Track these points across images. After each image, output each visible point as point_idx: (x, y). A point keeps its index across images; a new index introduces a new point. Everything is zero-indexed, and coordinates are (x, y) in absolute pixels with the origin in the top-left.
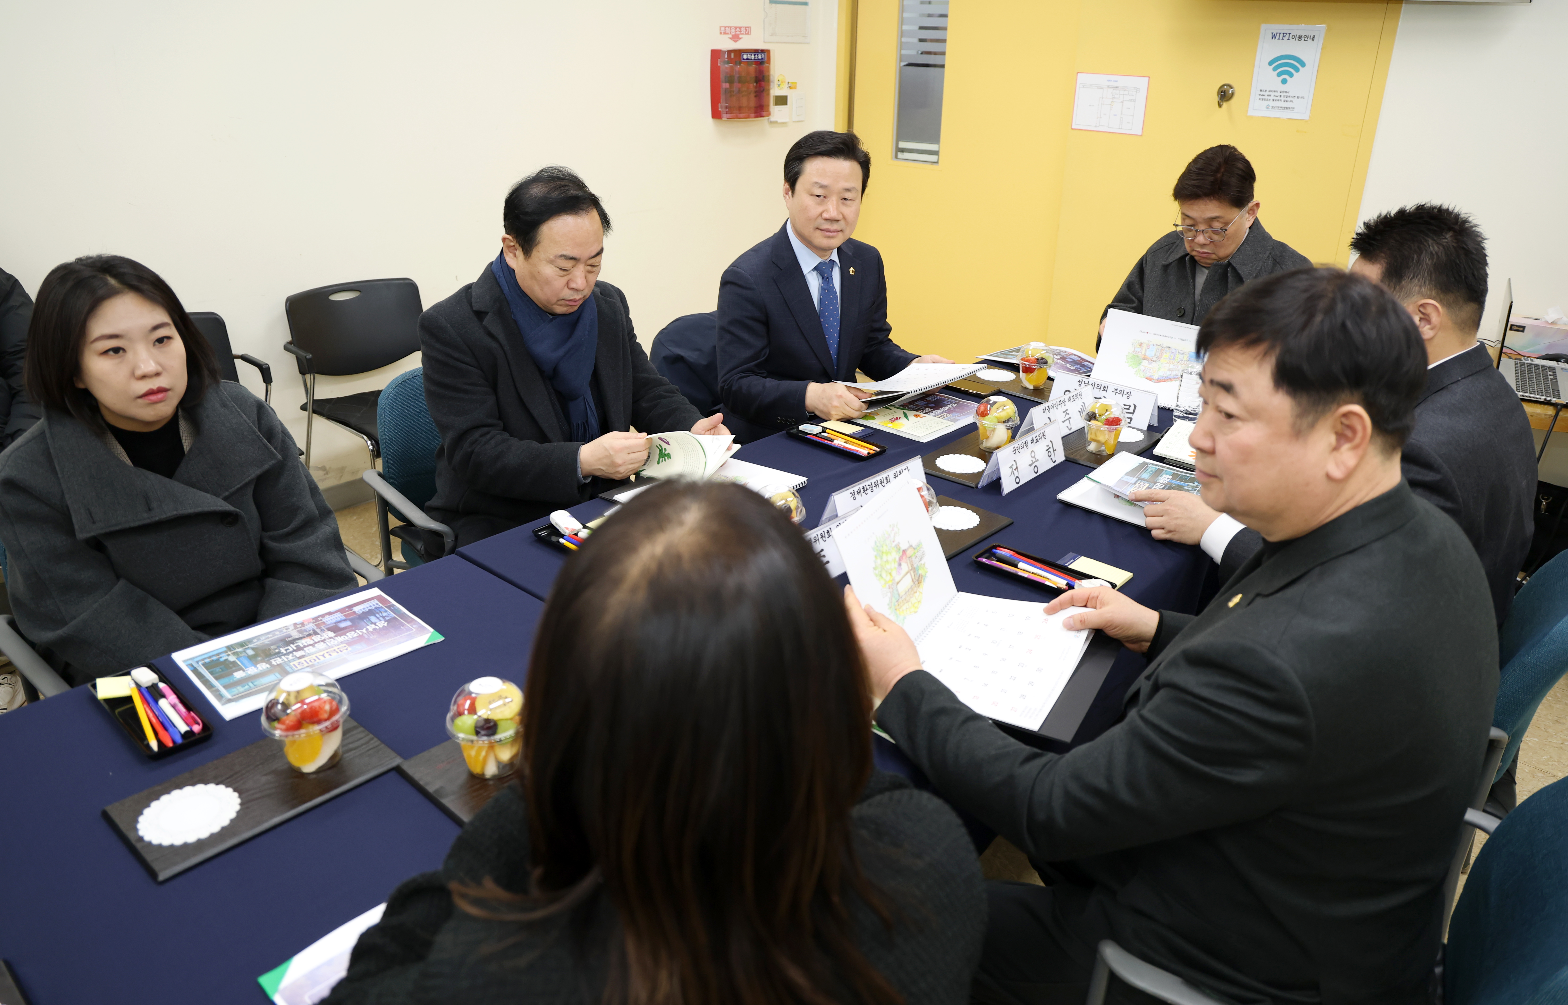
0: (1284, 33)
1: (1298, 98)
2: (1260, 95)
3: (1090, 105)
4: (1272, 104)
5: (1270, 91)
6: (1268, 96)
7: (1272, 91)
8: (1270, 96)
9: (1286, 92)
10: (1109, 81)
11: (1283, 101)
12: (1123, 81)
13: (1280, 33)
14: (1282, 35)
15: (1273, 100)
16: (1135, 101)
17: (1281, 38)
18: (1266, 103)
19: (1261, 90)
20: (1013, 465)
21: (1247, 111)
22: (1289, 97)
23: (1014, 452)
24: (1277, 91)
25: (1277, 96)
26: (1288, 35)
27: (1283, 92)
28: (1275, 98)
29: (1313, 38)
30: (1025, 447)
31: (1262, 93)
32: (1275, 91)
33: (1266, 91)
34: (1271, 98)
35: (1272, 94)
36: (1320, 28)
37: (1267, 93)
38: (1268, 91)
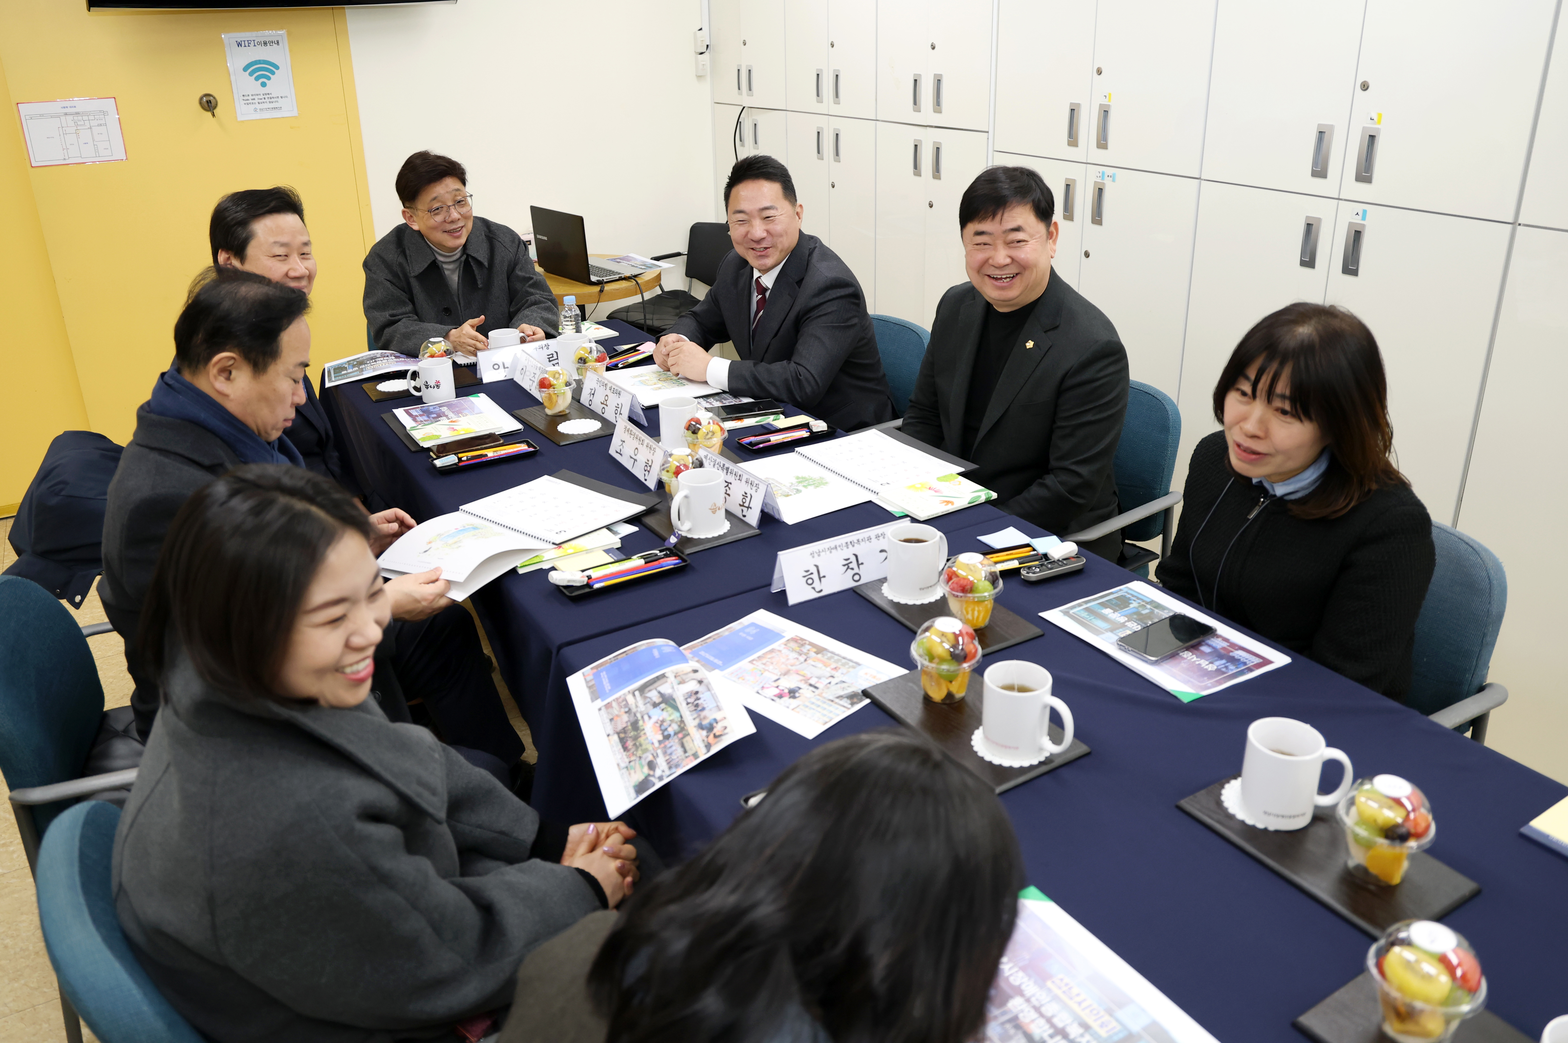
0: (248, 41)
1: (282, 97)
2: (244, 100)
3: (47, 138)
4: (259, 106)
5: (252, 95)
6: (252, 99)
7: (255, 95)
8: (254, 99)
9: (269, 94)
10: (64, 107)
11: (268, 102)
12: (83, 106)
13: (244, 41)
14: (246, 42)
15: (259, 103)
16: (105, 124)
17: (247, 45)
18: (252, 107)
19: (244, 95)
21: (236, 117)
22: (273, 98)
24: (260, 95)
25: (261, 99)
26: (253, 42)
27: (266, 94)
28: (260, 101)
29: (278, 42)
31: (246, 98)
32: (257, 95)
34: (256, 101)
35: (256, 97)
36: (280, 33)
37: (250, 97)
38: (250, 95)
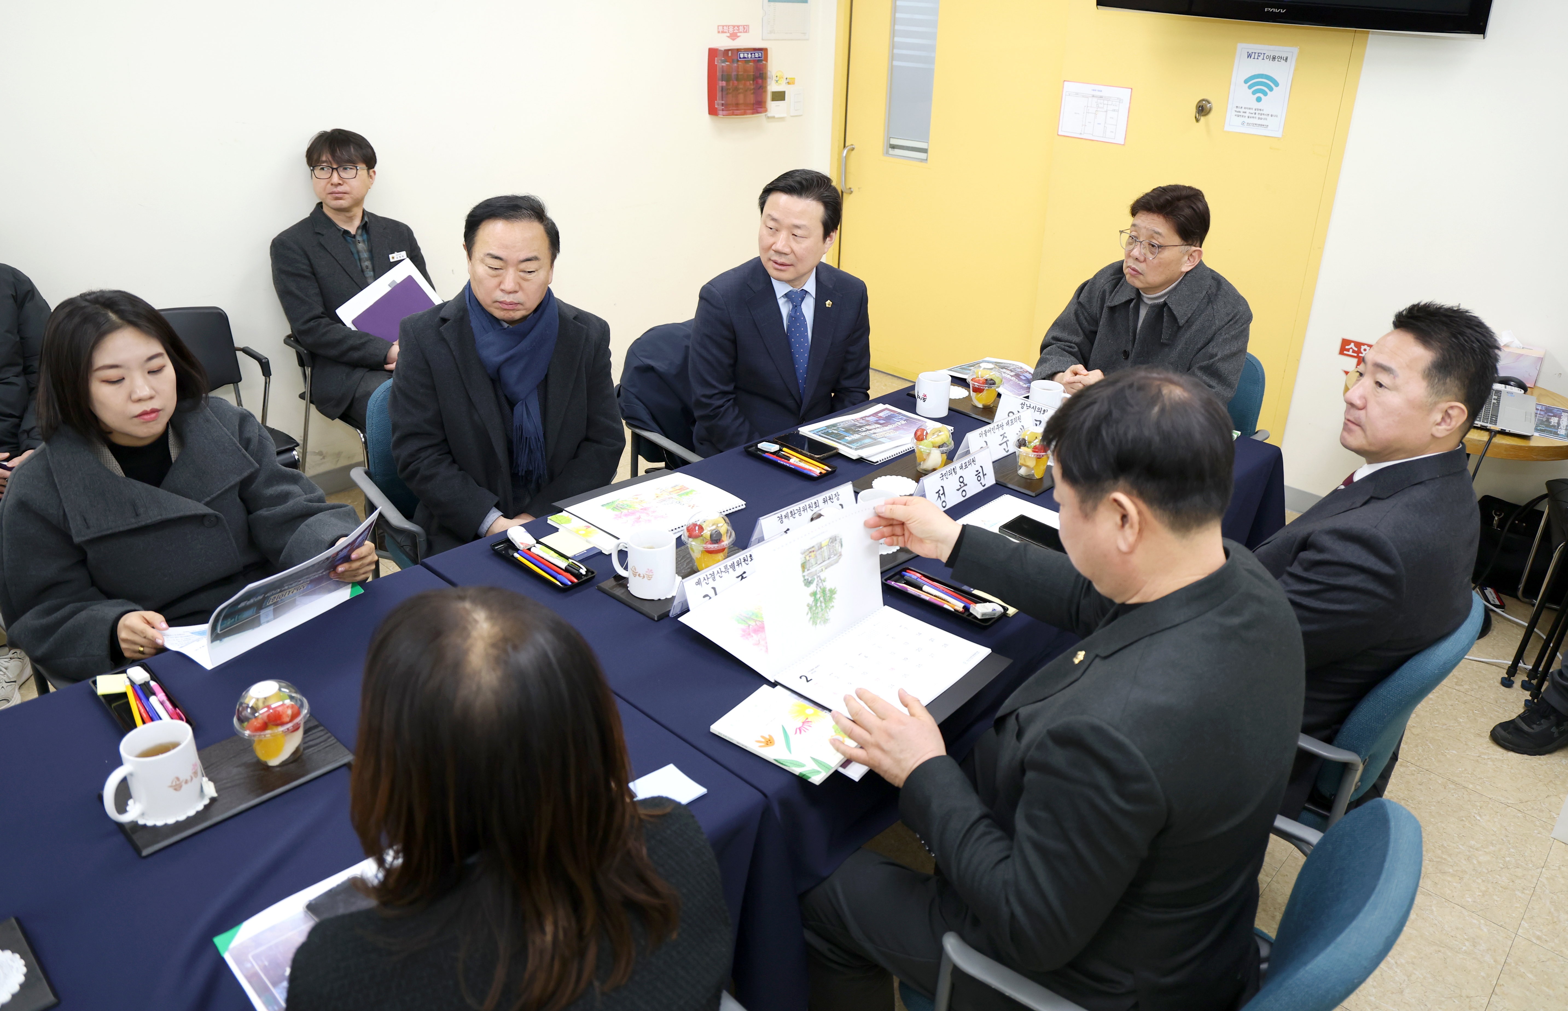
0: (1258, 53)
1: (1272, 116)
2: (1236, 111)
3: (1075, 113)
4: (1247, 120)
5: (1245, 108)
6: (1243, 112)
7: (1247, 108)
8: (1245, 112)
9: (1260, 110)
10: (1094, 90)
11: (1257, 118)
12: (1107, 91)
13: (1255, 53)
14: (1257, 55)
15: (1248, 117)
16: (1118, 111)
17: (1256, 57)
18: (1241, 119)
19: (1237, 107)
20: (940, 490)
21: (1224, 126)
22: (1264, 114)
23: (942, 478)
24: (1252, 109)
25: (1252, 114)
26: (1263, 55)
27: (1258, 110)
28: (1250, 115)
29: (1286, 59)
30: (953, 473)
31: (1238, 110)
32: (1250, 109)
33: (1242, 107)
34: (1247, 115)
35: (1248, 111)
36: (1291, 51)
37: (1243, 110)
38: (1243, 108)
